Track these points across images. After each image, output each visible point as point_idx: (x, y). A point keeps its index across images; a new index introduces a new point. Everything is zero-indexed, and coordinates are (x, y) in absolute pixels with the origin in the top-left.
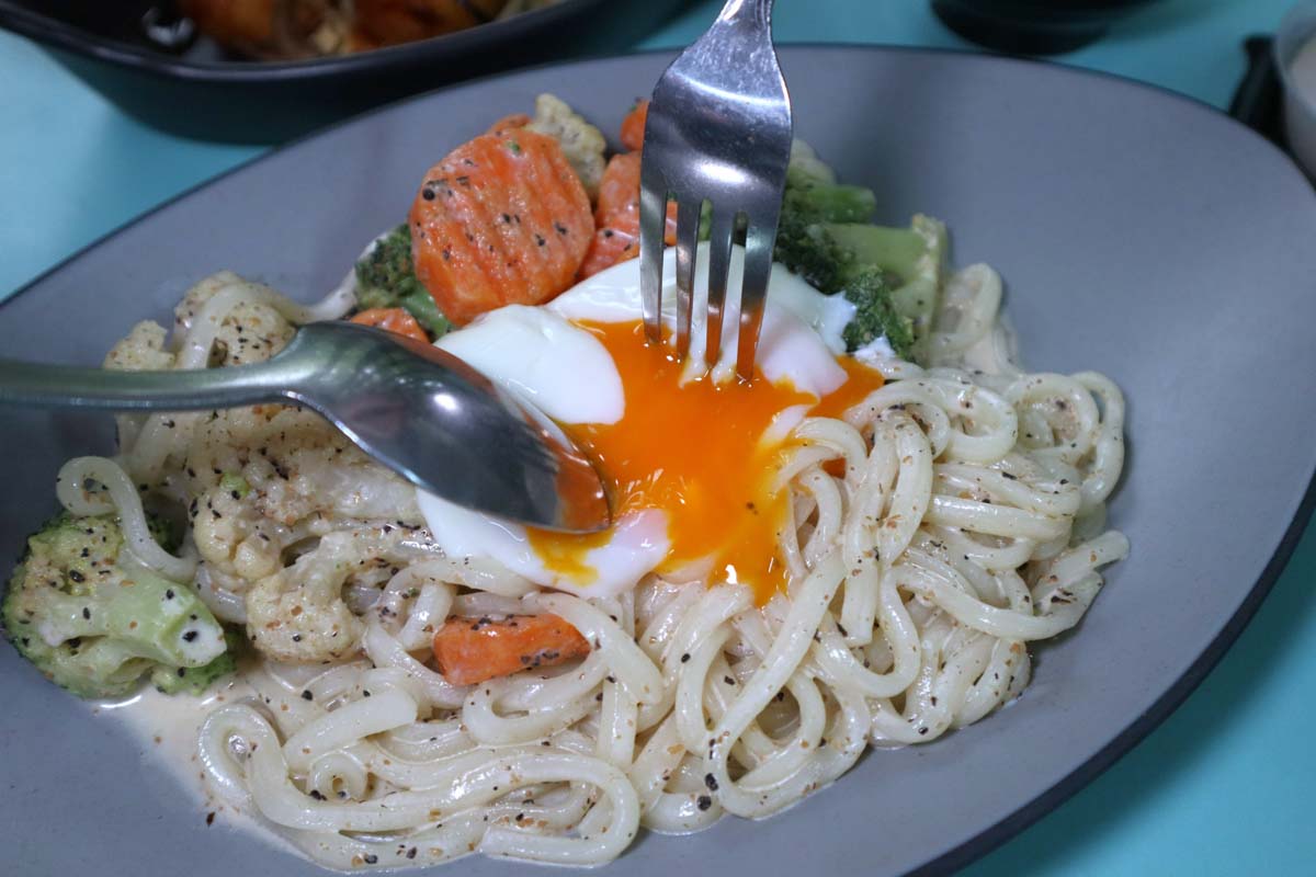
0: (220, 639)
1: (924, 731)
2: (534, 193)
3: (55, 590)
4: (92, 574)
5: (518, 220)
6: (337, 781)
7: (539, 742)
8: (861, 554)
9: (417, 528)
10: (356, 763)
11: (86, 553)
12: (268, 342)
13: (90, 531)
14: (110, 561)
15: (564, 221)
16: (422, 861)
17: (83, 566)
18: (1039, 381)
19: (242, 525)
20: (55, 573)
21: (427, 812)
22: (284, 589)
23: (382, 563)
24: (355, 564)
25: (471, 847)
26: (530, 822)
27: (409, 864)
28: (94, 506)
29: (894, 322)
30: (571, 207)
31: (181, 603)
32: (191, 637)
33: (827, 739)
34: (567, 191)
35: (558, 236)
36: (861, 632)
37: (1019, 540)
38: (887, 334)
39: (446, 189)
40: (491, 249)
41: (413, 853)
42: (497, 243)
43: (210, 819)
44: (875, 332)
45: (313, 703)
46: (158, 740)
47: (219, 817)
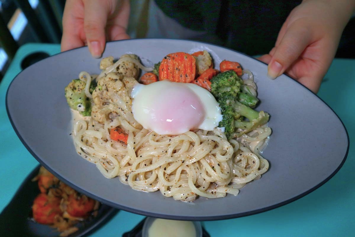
0: (84, 109)
1: (165, 194)
2: (185, 67)
3: (71, 89)
4: (77, 90)
5: (179, 70)
6: (87, 141)
7: (115, 154)
8: (180, 160)
9: (123, 111)
10: (91, 140)
11: (78, 86)
12: (127, 69)
13: (81, 83)
14: (81, 89)
15: (188, 75)
16: (87, 159)
17: (77, 88)
18: (251, 155)
19: (99, 94)
20: (72, 87)
21: (93, 153)
22: (99, 108)
23: (117, 113)
24: (112, 111)
25: (95, 163)
26: (104, 165)
27: (85, 158)
28: (83, 80)
29: (229, 126)
30: (191, 73)
31: (80, 101)
32: (80, 106)
33: (152, 184)
34: (191, 70)
35: (185, 77)
36: (168, 171)
37: (212, 177)
38: (225, 127)
39: (169, 58)
40: (171, 73)
41: (86, 157)
42: (173, 72)
43: (71, 134)
44: (223, 126)
45: (93, 128)
46: (74, 120)
47: (71, 135)
